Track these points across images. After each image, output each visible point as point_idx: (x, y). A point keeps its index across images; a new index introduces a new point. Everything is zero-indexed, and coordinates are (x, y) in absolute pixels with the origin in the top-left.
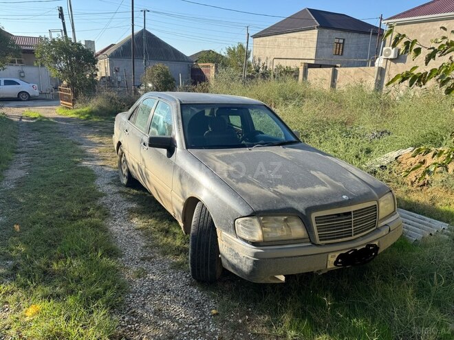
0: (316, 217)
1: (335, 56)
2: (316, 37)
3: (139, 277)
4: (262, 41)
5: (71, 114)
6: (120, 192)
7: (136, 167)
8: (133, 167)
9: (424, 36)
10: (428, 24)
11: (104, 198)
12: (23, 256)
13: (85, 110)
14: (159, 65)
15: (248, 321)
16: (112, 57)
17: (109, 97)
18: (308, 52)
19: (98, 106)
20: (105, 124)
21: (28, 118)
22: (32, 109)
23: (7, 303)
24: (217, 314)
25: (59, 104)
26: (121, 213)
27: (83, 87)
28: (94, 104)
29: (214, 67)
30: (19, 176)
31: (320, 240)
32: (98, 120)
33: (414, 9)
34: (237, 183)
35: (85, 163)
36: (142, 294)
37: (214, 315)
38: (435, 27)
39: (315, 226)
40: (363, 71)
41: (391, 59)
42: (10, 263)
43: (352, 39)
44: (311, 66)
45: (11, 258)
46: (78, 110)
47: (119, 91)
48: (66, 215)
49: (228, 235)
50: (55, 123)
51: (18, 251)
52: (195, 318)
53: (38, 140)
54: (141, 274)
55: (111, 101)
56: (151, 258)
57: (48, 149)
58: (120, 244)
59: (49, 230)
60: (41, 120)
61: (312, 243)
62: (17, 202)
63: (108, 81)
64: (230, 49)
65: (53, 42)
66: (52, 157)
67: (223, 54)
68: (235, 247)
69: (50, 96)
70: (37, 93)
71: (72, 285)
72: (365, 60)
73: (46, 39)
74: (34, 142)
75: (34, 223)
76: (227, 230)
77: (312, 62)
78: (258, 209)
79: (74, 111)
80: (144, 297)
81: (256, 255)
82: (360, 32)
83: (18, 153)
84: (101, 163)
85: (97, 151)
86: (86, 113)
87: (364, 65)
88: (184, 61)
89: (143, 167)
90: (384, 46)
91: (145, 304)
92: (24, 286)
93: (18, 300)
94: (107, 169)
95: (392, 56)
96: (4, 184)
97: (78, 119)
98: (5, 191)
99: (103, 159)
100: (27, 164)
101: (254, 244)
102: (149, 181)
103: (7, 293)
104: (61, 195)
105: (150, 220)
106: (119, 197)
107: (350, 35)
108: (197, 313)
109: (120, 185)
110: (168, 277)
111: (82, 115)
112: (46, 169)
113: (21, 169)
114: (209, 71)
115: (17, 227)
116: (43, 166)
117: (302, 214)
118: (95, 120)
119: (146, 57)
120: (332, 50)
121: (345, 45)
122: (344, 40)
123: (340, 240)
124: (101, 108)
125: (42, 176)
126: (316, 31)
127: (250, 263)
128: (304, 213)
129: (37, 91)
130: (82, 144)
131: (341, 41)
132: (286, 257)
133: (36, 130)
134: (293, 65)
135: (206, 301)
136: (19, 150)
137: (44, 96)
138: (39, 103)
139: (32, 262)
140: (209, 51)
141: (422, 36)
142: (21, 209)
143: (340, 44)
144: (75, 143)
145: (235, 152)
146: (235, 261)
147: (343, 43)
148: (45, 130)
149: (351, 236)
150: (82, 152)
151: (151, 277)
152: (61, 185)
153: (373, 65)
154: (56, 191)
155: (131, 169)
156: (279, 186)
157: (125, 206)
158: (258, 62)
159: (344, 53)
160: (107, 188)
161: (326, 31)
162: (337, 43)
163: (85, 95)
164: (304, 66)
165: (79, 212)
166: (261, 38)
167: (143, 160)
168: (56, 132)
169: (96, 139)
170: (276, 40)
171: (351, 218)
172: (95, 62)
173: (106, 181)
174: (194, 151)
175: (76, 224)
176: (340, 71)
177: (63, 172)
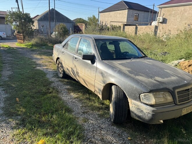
0: (177, 92)
1: (135, 21)
2: (127, 13)
3: (85, 122)
4: (104, 14)
5: (23, 46)
6: (60, 81)
7: (70, 69)
8: (68, 69)
9: (174, 13)
10: (176, 7)
11: (53, 83)
12: (25, 113)
13: (29, 44)
14: (62, 24)
15: (147, 142)
16: (39, 20)
17: (41, 38)
18: (124, 19)
19: (36, 42)
20: (40, 50)
21: (3, 47)
22: (4, 43)
23: (25, 139)
24: (131, 139)
25: (17, 41)
26: (64, 90)
27: (28, 34)
28: (33, 41)
29: (84, 25)
30: (9, 74)
31: (179, 102)
32: (36, 48)
33: (170, 1)
34: (135, 76)
35: (38, 68)
36: (90, 131)
37: (130, 140)
38: (179, 9)
39: (177, 96)
40: (149, 27)
41: (160, 22)
42: (19, 117)
43: (142, 14)
44: (126, 25)
45: (19, 115)
46: (26, 44)
47: (45, 35)
48: (39, 92)
49: (136, 102)
50: (17, 50)
51: (21, 111)
52: (121, 142)
53: (12, 57)
54: (86, 120)
55: (41, 40)
56: (87, 112)
57: (18, 61)
58: (70, 106)
59: (34, 100)
60: (10, 49)
61: (176, 104)
62: (12, 87)
63: (38, 31)
64: (89, 18)
65: (14, 13)
66: (21, 65)
67: (86, 20)
68: (141, 108)
69: (11, 38)
70: (5, 36)
71: (57, 128)
72: (147, 23)
73: (10, 11)
74: (10, 58)
75: (25, 97)
76: (135, 99)
77: (126, 23)
78: (152, 89)
79: (24, 44)
80: (92, 132)
81: (153, 111)
82: (145, 11)
83: (4, 63)
84: (45, 68)
85: (41, 62)
86: (30, 45)
87: (147, 25)
88: (71, 23)
89: (75, 70)
90: (157, 17)
91: (94, 136)
92: (31, 129)
93: (30, 137)
94: (49, 70)
95: (161, 21)
96: (3, 78)
97: (26, 48)
98: (5, 81)
99: (46, 66)
100: (10, 68)
101: (151, 106)
102: (78, 76)
103: (24, 134)
104: (33, 83)
105: (79, 94)
106: (60, 83)
107: (141, 12)
108: (121, 140)
109: (59, 77)
110: (99, 121)
111: (28, 46)
112: (20, 71)
113: (8, 70)
114: (82, 27)
115: (17, 99)
116: (19, 69)
117: (171, 91)
118: (35, 48)
119: (55, 20)
120: (133, 19)
121: (139, 17)
122: (138, 14)
123: (186, 102)
124: (37, 43)
125: (20, 74)
126: (127, 11)
127: (150, 115)
128: (172, 90)
129: (5, 35)
130: (33, 59)
131: (137, 15)
132: (166, 111)
133: (9, 53)
134: (118, 24)
135: (122, 133)
136: (4, 62)
137: (8, 38)
138: (7, 41)
139: (30, 117)
140: (80, 18)
141: (173, 13)
142: (15, 90)
143: (137, 16)
144: (30, 59)
145: (126, 61)
146: (140, 114)
147: (138, 16)
148: (14, 53)
149: (189, 100)
150: (35, 62)
151: (91, 122)
152: (30, 78)
153: (151, 25)
154: (30, 81)
155: (66, 70)
156: (156, 77)
157: (64, 87)
158: (102, 23)
159: (138, 20)
160: (53, 79)
161: (131, 10)
162: (135, 16)
163: (28, 37)
164: (123, 25)
165: (46, 91)
166: (103, 13)
167: (75, 66)
168: (19, 54)
169: (38, 57)
170: (110, 14)
171: (189, 92)
172: (33, 22)
173: (51, 76)
174: (106, 62)
175: (45, 97)
176: (139, 27)
177: (29, 72)
